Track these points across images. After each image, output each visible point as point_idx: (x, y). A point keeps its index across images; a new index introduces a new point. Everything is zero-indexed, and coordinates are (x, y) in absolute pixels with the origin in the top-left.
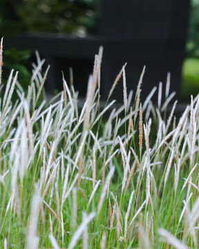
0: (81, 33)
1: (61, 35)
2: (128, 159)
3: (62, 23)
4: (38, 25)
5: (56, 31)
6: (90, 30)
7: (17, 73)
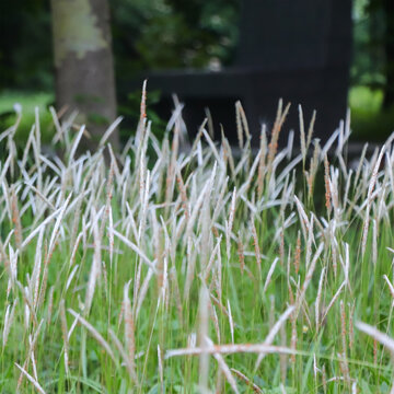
0: (215, 66)
1: (191, 71)
2: (310, 227)
3: (190, 56)
4: (161, 61)
5: (183, 66)
6: (225, 62)
7: (150, 123)
